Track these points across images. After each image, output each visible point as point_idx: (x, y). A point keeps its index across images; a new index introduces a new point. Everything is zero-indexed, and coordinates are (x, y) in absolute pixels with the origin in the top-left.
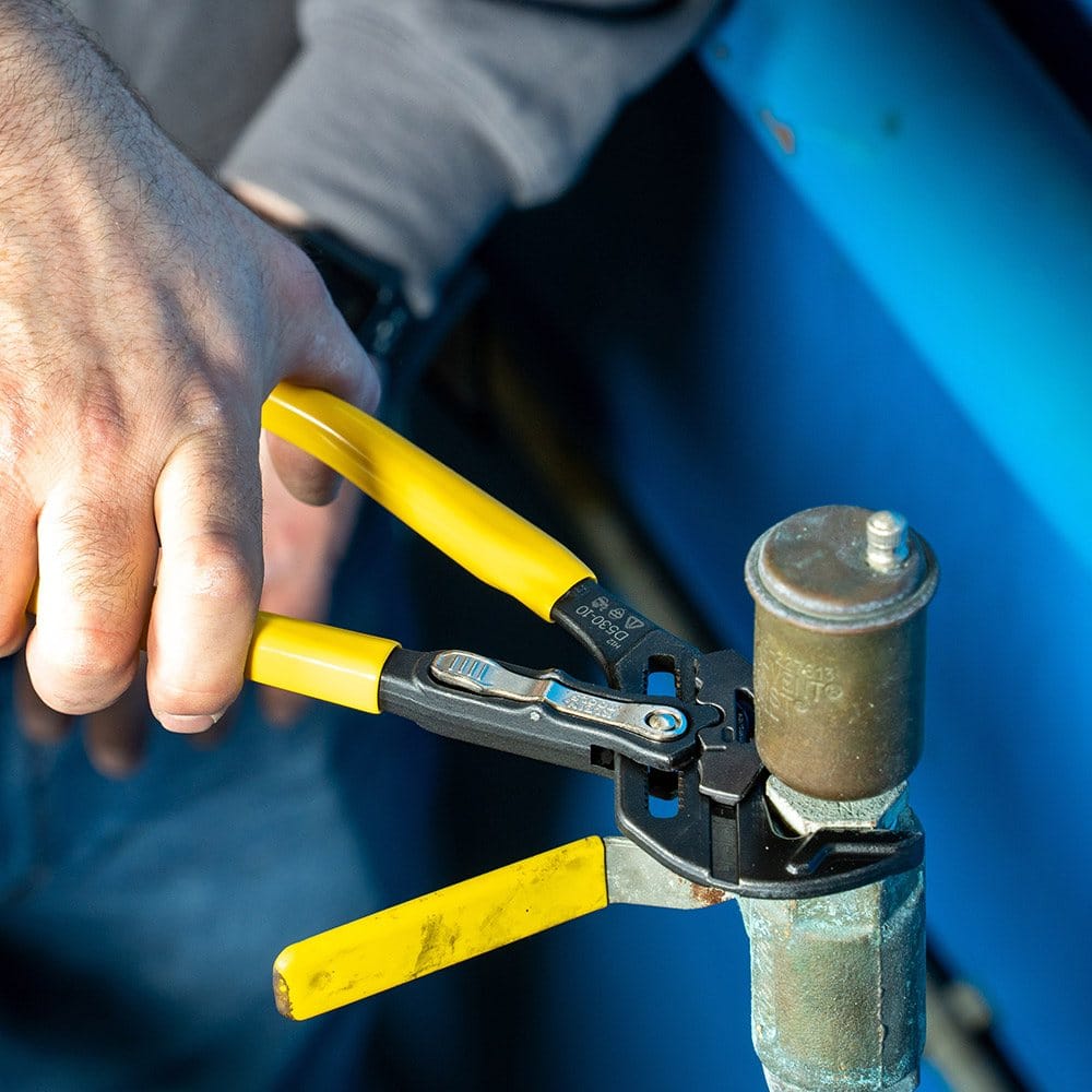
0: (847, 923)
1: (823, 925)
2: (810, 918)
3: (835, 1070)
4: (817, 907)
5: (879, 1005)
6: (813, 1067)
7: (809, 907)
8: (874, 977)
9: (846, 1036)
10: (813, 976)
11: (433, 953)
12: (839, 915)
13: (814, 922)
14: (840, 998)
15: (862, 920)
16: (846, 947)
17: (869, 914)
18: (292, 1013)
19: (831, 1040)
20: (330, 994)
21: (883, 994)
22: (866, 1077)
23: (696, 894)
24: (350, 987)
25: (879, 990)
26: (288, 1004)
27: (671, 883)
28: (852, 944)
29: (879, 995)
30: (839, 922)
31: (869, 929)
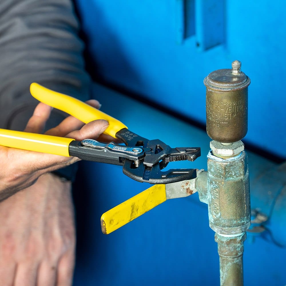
0: (237, 177)
1: (231, 178)
2: (228, 177)
3: (236, 219)
4: (230, 174)
5: (245, 199)
6: (231, 220)
7: (228, 174)
8: (244, 190)
9: (238, 209)
10: (230, 193)
11: (133, 214)
12: (235, 175)
13: (229, 178)
14: (237, 198)
15: (241, 175)
16: (237, 183)
17: (242, 173)
18: (106, 232)
19: (235, 211)
20: (114, 226)
21: (246, 195)
22: (243, 220)
23: (187, 192)
24: (118, 224)
25: (245, 195)
26: (105, 229)
27: (181, 190)
28: (239, 182)
29: (245, 196)
30: (235, 177)
31: (242, 177)
